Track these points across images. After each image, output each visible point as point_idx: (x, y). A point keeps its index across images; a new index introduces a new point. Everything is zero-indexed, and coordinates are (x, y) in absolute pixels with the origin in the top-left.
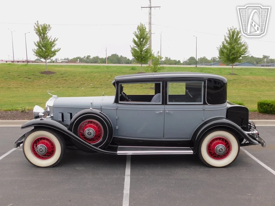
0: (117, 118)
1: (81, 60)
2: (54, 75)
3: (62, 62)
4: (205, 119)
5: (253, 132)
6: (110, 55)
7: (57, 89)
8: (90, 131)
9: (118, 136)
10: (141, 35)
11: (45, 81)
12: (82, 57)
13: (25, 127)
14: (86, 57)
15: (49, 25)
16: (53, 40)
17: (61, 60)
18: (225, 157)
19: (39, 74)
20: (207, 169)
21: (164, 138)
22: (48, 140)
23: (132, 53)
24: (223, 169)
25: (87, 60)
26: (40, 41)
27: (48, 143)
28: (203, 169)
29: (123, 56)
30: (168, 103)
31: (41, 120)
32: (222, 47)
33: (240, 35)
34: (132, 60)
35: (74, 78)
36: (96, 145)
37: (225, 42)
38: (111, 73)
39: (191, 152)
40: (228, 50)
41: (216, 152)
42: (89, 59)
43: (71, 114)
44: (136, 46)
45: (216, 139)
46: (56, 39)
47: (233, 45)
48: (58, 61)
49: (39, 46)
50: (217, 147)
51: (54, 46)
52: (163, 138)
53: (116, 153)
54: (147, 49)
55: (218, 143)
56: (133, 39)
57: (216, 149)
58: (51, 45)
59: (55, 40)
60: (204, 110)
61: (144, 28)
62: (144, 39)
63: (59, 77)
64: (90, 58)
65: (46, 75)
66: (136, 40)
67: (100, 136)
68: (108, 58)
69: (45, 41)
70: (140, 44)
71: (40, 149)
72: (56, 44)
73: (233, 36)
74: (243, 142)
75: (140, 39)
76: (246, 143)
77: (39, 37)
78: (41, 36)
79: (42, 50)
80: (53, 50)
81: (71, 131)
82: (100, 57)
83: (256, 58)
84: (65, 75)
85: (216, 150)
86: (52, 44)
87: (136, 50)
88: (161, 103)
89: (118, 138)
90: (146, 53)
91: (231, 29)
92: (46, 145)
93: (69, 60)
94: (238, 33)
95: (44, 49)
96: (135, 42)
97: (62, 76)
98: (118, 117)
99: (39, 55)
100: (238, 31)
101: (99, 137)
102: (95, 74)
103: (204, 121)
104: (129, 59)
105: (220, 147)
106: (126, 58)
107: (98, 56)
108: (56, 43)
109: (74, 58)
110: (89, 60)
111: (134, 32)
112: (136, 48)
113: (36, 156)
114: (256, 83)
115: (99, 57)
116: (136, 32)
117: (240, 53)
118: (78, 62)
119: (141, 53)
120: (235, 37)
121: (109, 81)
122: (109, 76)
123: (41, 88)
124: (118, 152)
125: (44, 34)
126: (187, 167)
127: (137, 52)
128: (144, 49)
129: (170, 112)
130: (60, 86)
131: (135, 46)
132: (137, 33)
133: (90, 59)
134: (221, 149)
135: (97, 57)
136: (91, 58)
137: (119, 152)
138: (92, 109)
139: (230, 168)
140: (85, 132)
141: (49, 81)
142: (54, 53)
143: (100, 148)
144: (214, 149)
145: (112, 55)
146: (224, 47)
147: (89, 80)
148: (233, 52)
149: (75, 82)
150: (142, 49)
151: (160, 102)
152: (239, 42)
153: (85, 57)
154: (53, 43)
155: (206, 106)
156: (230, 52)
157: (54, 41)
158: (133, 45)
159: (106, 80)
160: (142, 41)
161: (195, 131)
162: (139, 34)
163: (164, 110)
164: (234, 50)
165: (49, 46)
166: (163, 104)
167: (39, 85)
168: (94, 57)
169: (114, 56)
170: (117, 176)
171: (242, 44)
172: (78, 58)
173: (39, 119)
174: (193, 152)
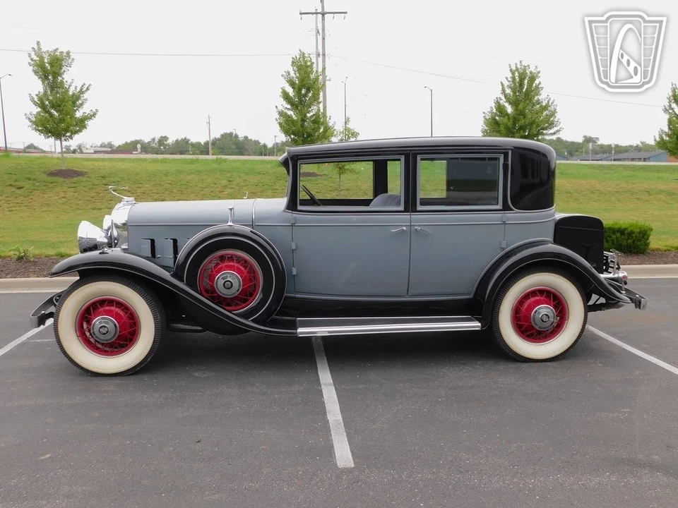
0: (294, 247)
1: (146, 148)
2: (84, 179)
3: (96, 152)
4: (507, 246)
5: (616, 276)
6: (218, 136)
7: (95, 211)
8: (228, 280)
9: (296, 292)
10: (302, 80)
11: (62, 195)
12: (147, 140)
13: (62, 271)
14: (157, 140)
15: (68, 53)
16: (78, 89)
17: (92, 147)
18: (554, 337)
19: (45, 177)
20: (513, 366)
21: (409, 294)
22: (119, 304)
23: (280, 124)
24: (550, 364)
25: (160, 146)
26: (45, 92)
27: (122, 313)
28: (503, 366)
29: (249, 138)
30: (420, 208)
31: (100, 253)
32: (494, 111)
33: (537, 82)
34: (273, 147)
35: (137, 186)
36: (246, 315)
37: (503, 98)
38: (229, 175)
39: (475, 325)
40: (509, 119)
41: (534, 325)
42: (165, 146)
43: (175, 241)
44: (289, 107)
45: (534, 293)
46: (86, 87)
47: (521, 107)
48: (84, 151)
49: (43, 106)
50: (536, 311)
51: (81, 104)
52: (407, 294)
53: (296, 333)
54: (317, 115)
55: (538, 303)
56: (281, 91)
57: (534, 316)
58: (74, 103)
59: (84, 89)
60: (504, 223)
61: (309, 64)
62: (308, 90)
63: (96, 183)
64: (168, 142)
65: (62, 179)
66: (290, 91)
67: (254, 291)
68: (215, 142)
69: (57, 93)
70: (301, 101)
71: (101, 327)
72: (86, 100)
73: (521, 85)
74: (591, 303)
75: (300, 90)
76: (598, 303)
77: (43, 83)
78: (49, 79)
79: (51, 115)
80: (78, 114)
81: (182, 280)
82: (193, 140)
83: (567, 142)
84: (113, 179)
85: (534, 319)
86: (76, 100)
87: (289, 117)
88: (401, 208)
89: (295, 298)
90: (316, 125)
91: (517, 69)
92: (117, 317)
93: (115, 148)
94: (532, 79)
95: (55, 113)
96: (286, 96)
97: (104, 182)
98: (296, 245)
99: (45, 127)
100: (534, 72)
101: (252, 294)
102: (190, 177)
103: (503, 249)
104: (265, 146)
105: (544, 311)
106: (257, 142)
107: (188, 138)
108: (86, 96)
109: (126, 143)
110: (165, 148)
111: (285, 74)
112: (290, 113)
113: (89, 348)
114: (576, 194)
115: (189, 140)
116: (289, 73)
117: (538, 126)
118: (139, 150)
119: (303, 126)
120: (526, 87)
121: (225, 193)
122: (224, 182)
123: (50, 211)
124: (300, 330)
125: (56, 74)
126: (465, 364)
127: (293, 121)
128: (308, 115)
129: (424, 228)
130: (102, 207)
131: (286, 108)
132: (292, 74)
133: (168, 145)
134: (546, 315)
135: (186, 141)
136: (170, 141)
137: (302, 331)
138: (231, 224)
139: (564, 362)
140: (217, 282)
141: (72, 194)
142: (81, 124)
143: (253, 321)
144: (528, 318)
145: (222, 136)
146: (500, 109)
147: (175, 190)
148: (522, 122)
149: (138, 196)
150: (305, 115)
151: (399, 204)
152: (536, 98)
153: (154, 139)
154: (78, 98)
155: (509, 214)
156: (514, 123)
157: (81, 92)
158: (283, 105)
159: (219, 189)
160: (305, 95)
161: (482, 278)
162: (297, 77)
163: (411, 225)
164: (525, 117)
165: (69, 104)
166: (406, 210)
167: (47, 205)
168: (177, 141)
169: (229, 137)
170: (302, 388)
171: (544, 104)
172: (136, 142)
173: (97, 253)
174: (479, 324)
